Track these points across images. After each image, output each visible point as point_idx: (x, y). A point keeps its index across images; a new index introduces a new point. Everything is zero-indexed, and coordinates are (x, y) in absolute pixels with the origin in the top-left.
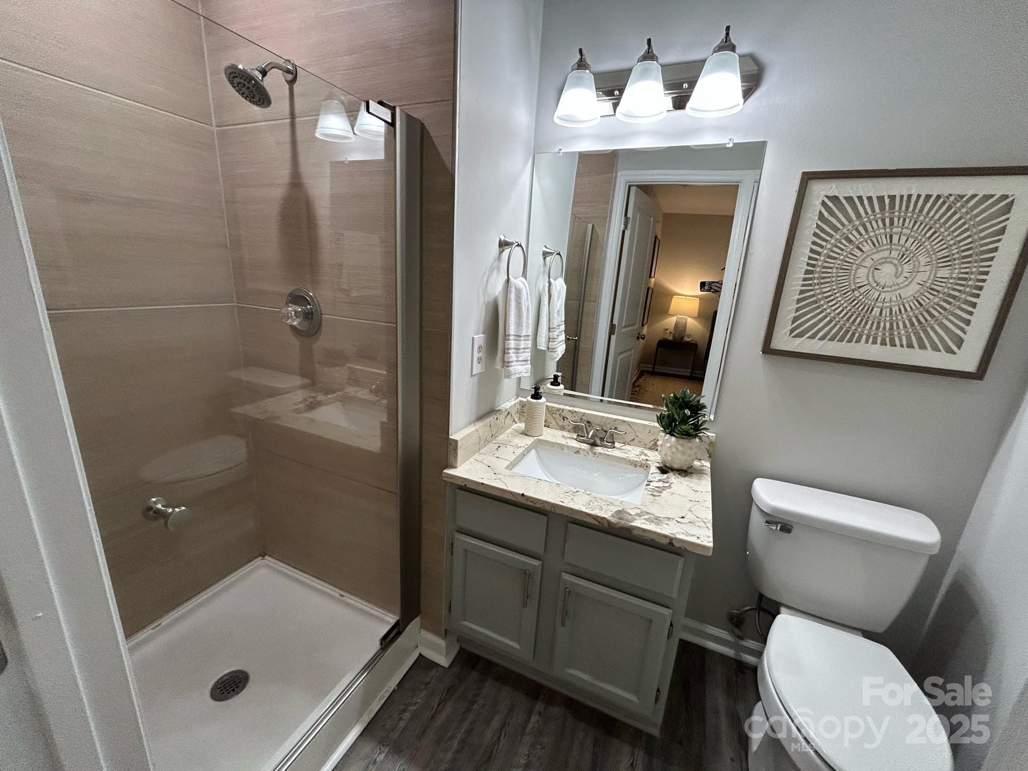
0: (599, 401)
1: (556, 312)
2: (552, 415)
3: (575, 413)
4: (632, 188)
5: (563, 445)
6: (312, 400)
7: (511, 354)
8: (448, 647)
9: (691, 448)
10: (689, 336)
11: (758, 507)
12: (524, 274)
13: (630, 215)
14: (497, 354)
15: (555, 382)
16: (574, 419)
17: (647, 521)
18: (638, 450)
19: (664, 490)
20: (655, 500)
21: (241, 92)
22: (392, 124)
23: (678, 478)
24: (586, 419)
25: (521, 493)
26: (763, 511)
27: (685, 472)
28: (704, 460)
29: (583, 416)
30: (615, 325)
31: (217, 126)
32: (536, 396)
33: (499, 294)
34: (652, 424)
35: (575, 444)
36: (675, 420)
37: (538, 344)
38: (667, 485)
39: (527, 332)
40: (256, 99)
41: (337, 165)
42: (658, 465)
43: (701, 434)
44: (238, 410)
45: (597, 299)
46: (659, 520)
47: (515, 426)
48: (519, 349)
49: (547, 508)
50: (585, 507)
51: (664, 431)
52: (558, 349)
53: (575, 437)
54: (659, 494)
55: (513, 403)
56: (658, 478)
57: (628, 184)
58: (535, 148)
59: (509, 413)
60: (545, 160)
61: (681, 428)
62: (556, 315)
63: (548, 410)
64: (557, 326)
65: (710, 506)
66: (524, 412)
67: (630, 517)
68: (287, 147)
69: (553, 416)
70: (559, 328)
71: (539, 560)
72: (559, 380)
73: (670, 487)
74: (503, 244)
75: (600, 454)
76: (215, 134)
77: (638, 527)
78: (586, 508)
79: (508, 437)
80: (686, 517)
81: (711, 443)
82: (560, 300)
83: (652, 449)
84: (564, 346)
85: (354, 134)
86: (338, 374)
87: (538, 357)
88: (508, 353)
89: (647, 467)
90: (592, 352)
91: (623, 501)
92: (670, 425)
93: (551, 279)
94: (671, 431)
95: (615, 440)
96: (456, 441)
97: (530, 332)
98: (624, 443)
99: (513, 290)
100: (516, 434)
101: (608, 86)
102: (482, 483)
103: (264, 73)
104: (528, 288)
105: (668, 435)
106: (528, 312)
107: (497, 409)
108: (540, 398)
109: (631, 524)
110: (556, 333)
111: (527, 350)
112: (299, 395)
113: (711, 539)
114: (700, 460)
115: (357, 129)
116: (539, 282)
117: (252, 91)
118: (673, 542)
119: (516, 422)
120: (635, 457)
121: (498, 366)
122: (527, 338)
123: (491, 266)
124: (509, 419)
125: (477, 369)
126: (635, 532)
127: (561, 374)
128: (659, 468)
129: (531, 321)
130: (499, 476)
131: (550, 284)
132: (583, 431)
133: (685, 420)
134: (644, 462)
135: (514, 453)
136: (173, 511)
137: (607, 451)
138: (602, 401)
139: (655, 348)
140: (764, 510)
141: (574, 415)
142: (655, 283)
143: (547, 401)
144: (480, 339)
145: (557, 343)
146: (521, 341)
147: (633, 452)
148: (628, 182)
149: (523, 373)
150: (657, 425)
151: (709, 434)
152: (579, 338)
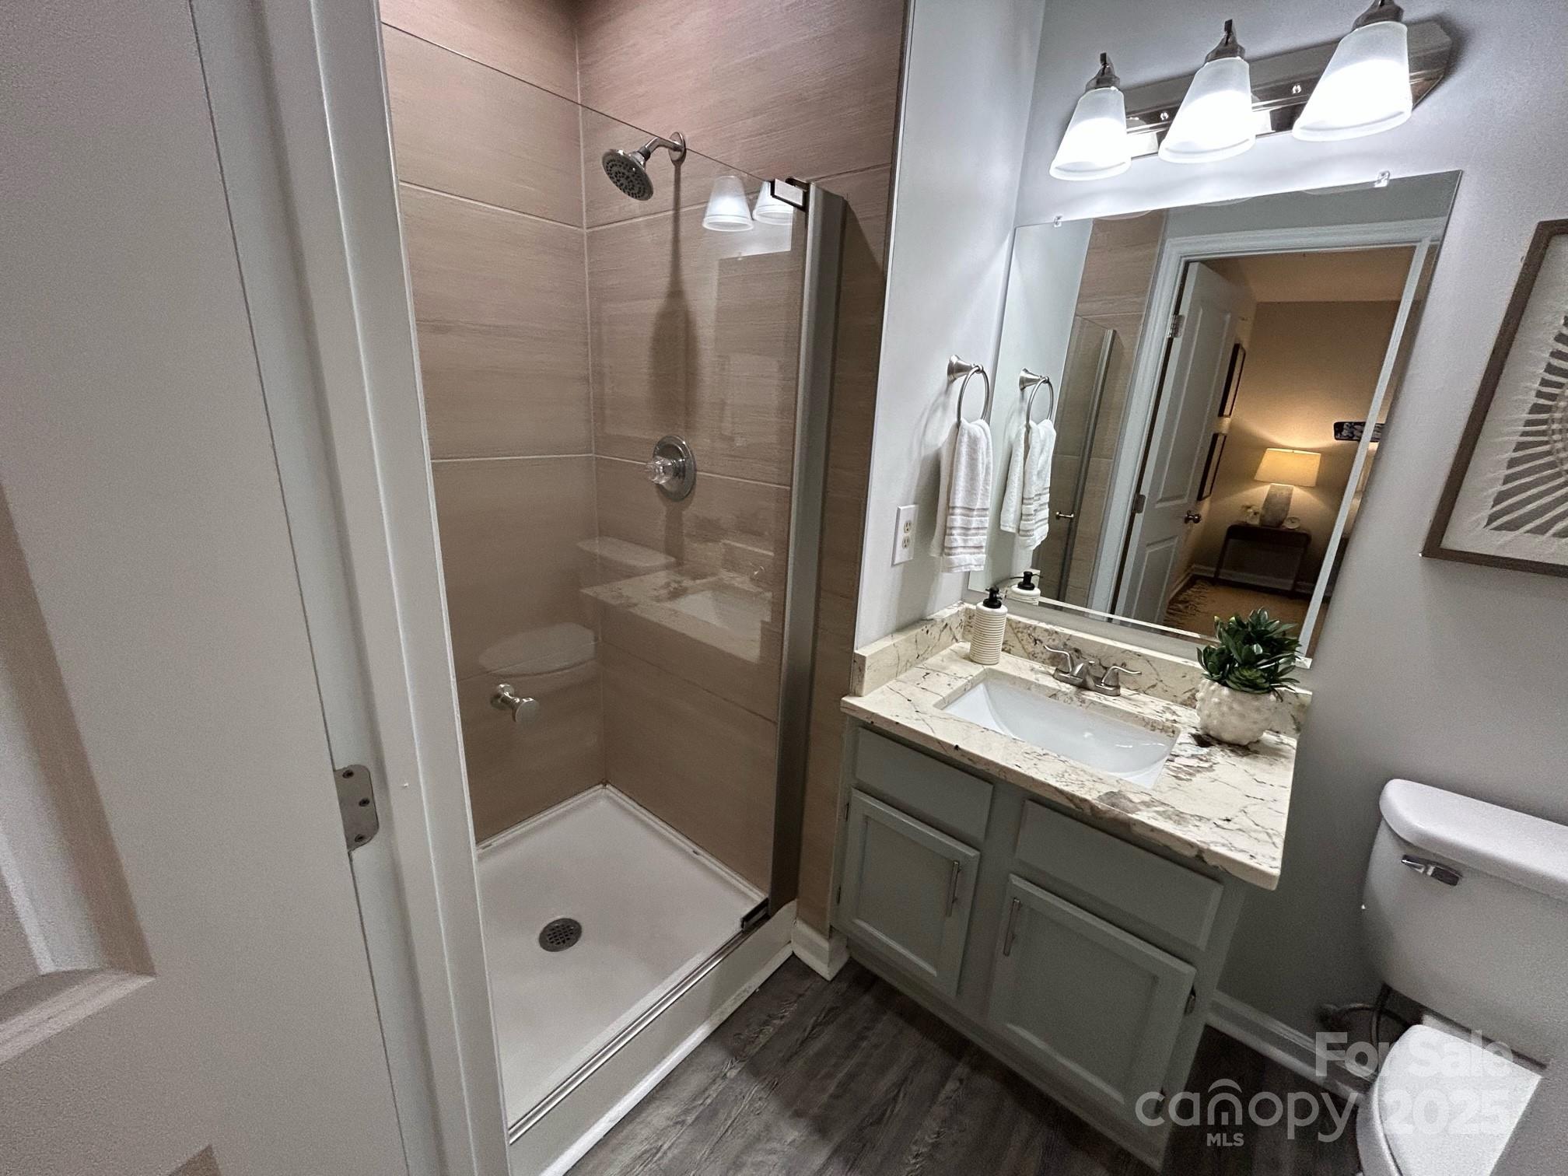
0: (1105, 620)
1: (1036, 473)
2: (1016, 634)
3: (1054, 635)
4: (1191, 266)
5: (1032, 683)
6: (676, 585)
7: (956, 537)
8: (833, 953)
9: (1258, 710)
10: (1293, 520)
11: (1390, 829)
12: (986, 414)
13: (1184, 311)
14: (934, 535)
15: (1026, 584)
16: (1053, 643)
17: (1161, 815)
18: (1160, 704)
19: (1198, 771)
20: (1179, 785)
21: (619, 184)
22: (804, 208)
23: (1229, 756)
24: (1073, 646)
25: (955, 744)
26: (1399, 837)
27: (1244, 748)
28: (1285, 733)
29: (1068, 639)
30: (1143, 497)
31: (588, 228)
32: (993, 602)
33: (943, 445)
34: (1191, 663)
35: (1052, 683)
36: (1231, 660)
37: (1002, 523)
38: (1206, 765)
39: (984, 503)
40: (636, 191)
41: (728, 264)
42: (1194, 731)
43: (1283, 689)
44: (586, 591)
45: (1114, 455)
46: (1183, 818)
47: (955, 646)
48: (968, 529)
49: (993, 771)
50: (1055, 780)
51: (1210, 677)
52: (1035, 532)
53: (1052, 672)
54: (1188, 777)
55: (954, 610)
56: (1190, 752)
57: (1184, 259)
58: (1016, 221)
59: (947, 625)
60: (1031, 236)
61: (1242, 675)
62: (1035, 478)
63: (1011, 626)
64: (1036, 495)
65: (1286, 810)
66: (971, 625)
67: (1131, 805)
68: (668, 248)
69: (1017, 637)
70: (1039, 499)
71: (978, 850)
72: (1034, 580)
73: (1210, 769)
74: (955, 370)
75: (1093, 702)
76: (585, 238)
77: (1143, 822)
78: (1057, 781)
79: (942, 661)
80: (1233, 820)
81: (1302, 706)
82: (1045, 454)
83: (1185, 705)
84: (1046, 527)
85: (753, 219)
86: (712, 552)
87: (1002, 543)
88: (951, 535)
89: (1173, 732)
90: (1097, 539)
91: (1121, 779)
92: (1222, 668)
93: (1031, 422)
94: (1223, 677)
95: (1120, 684)
96: (863, 658)
97: (990, 503)
98: (1136, 690)
99: (965, 439)
100: (958, 658)
101: (1149, 106)
102: (897, 723)
103: (647, 155)
104: (989, 436)
105: (1217, 683)
106: (987, 473)
107: (928, 618)
108: (999, 606)
109: (1130, 815)
110: (1033, 507)
111: (981, 531)
112: (661, 578)
113: (1279, 863)
114: (1277, 732)
115: (757, 212)
116: (1011, 424)
117: (631, 181)
118: (1204, 855)
119: (957, 640)
120: (1154, 715)
121: (934, 552)
122: (983, 513)
123: (933, 404)
124: (946, 636)
125: (902, 555)
126: (1137, 830)
127: (1039, 571)
128: (1195, 736)
129: (993, 489)
130: (923, 716)
131: (1028, 428)
132: (1065, 664)
133: (1251, 662)
134: (1169, 724)
135: (949, 685)
136: (521, 701)
137: (1106, 700)
138: (1110, 620)
139: (1223, 539)
140: (1402, 835)
141: (1053, 637)
142: (1231, 426)
143: (1008, 612)
144: (909, 511)
145: (1034, 521)
146: (972, 517)
147: (1151, 707)
148: (1185, 256)
149: (973, 566)
150: (1198, 665)
151: (1298, 690)
152: (1077, 516)
